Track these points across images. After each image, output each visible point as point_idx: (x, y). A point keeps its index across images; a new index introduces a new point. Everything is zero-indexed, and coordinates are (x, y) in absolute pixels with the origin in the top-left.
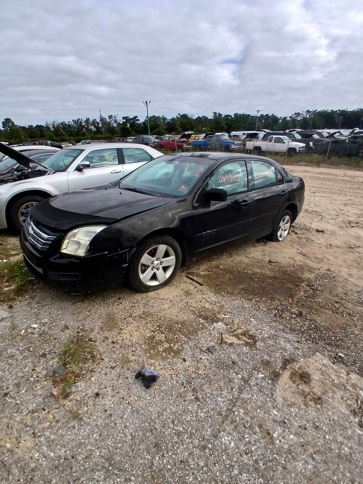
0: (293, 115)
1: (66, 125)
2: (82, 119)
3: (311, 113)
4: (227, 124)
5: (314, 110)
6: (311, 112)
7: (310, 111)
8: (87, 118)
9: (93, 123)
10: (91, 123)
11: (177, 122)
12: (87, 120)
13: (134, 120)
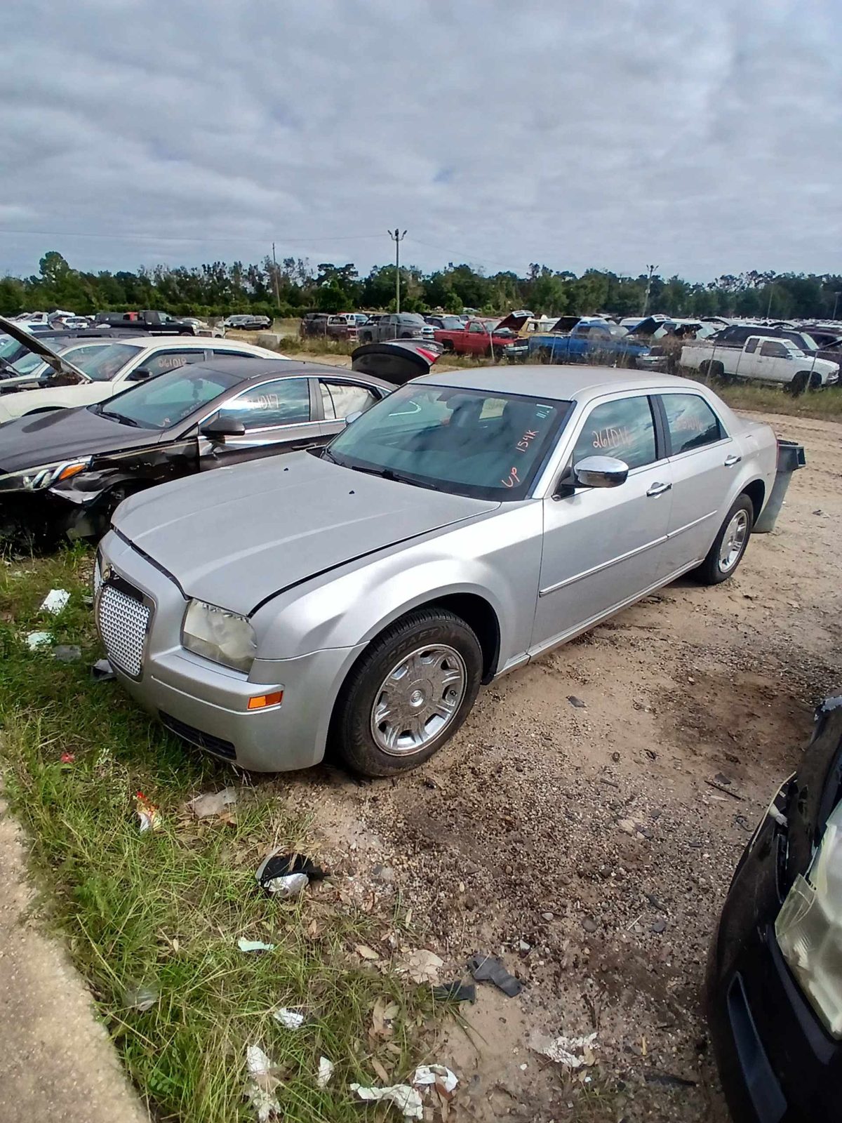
0: (716, 279)
1: (186, 276)
2: (224, 264)
3: (761, 279)
4: (568, 294)
5: (769, 272)
6: (761, 276)
7: (759, 273)
8: (236, 263)
9: (249, 274)
10: (245, 273)
11: (447, 282)
12: (237, 268)
13: (345, 273)
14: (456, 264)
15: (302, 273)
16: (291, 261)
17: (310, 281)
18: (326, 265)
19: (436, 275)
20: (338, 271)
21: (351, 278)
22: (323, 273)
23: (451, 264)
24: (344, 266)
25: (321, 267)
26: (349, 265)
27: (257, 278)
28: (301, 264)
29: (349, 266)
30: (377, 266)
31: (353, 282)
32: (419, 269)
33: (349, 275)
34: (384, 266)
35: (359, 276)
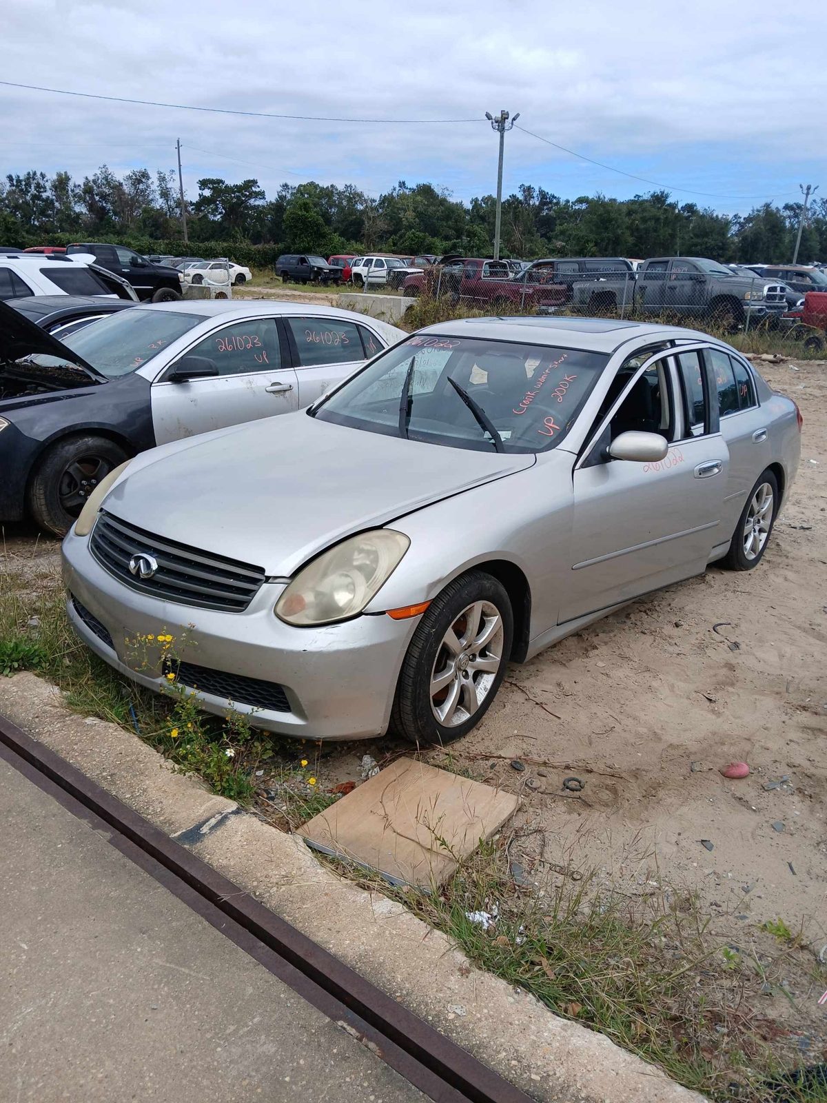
14: (412, 184)
15: (165, 194)
16: (145, 175)
17: (180, 203)
18: (212, 182)
19: (387, 200)
20: (229, 190)
21: (252, 202)
22: (207, 193)
23: (402, 184)
24: (239, 182)
25: (204, 184)
26: (249, 181)
27: (97, 198)
28: (162, 179)
29: (250, 184)
30: (290, 184)
31: (255, 208)
32: (359, 191)
33: (250, 197)
34: (300, 186)
35: (264, 198)
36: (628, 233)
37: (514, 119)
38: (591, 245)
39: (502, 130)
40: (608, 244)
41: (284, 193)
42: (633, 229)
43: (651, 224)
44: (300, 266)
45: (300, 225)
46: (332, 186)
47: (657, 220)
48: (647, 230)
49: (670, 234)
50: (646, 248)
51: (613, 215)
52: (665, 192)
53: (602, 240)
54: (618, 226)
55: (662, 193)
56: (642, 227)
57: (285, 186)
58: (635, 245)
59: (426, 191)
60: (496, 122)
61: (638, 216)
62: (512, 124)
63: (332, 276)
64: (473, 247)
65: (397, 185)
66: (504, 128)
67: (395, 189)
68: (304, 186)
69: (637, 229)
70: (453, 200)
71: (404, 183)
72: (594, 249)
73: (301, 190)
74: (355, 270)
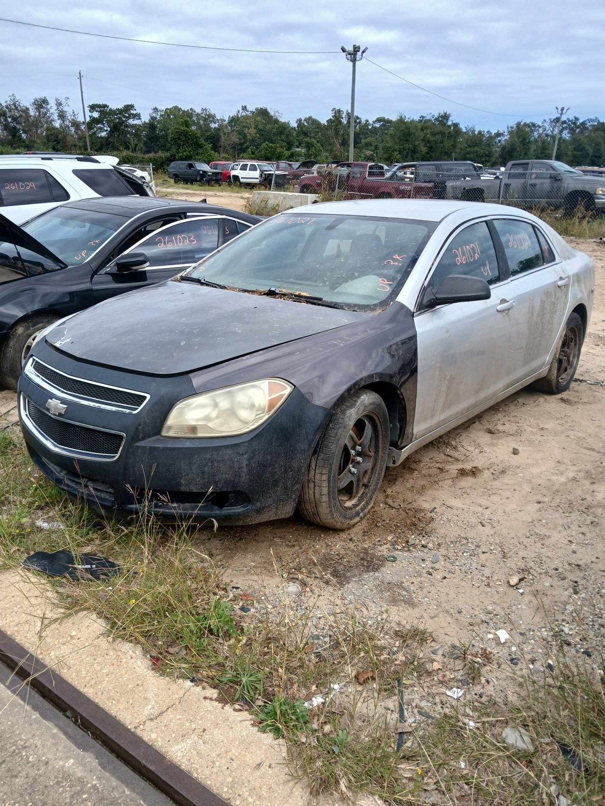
14: (252, 108)
16: (45, 101)
18: (99, 106)
19: (234, 120)
20: (112, 112)
21: (131, 122)
22: (96, 115)
23: (244, 108)
24: (121, 106)
25: (93, 108)
26: (128, 106)
27: (10, 120)
28: (59, 104)
29: (129, 108)
30: (159, 108)
31: (133, 126)
32: (212, 112)
33: (129, 118)
34: (167, 109)
35: (140, 119)
36: (422, 144)
37: (363, 52)
38: (396, 153)
39: (354, 61)
40: (408, 153)
41: (154, 115)
42: (426, 141)
43: (439, 137)
44: (188, 171)
45: (183, 138)
46: (191, 109)
47: (443, 134)
48: (436, 142)
49: (452, 145)
50: (435, 155)
51: (412, 130)
52: (448, 113)
53: (404, 149)
54: (416, 139)
55: (445, 114)
56: (432, 139)
57: (156, 109)
58: (427, 153)
59: (263, 113)
60: (349, 54)
61: (429, 131)
62: (362, 56)
63: (214, 178)
64: (311, 155)
65: (240, 109)
66: (356, 59)
67: (239, 112)
68: (170, 109)
69: (429, 142)
70: (283, 120)
71: (245, 107)
72: (398, 156)
73: (168, 112)
74: (233, 173)
